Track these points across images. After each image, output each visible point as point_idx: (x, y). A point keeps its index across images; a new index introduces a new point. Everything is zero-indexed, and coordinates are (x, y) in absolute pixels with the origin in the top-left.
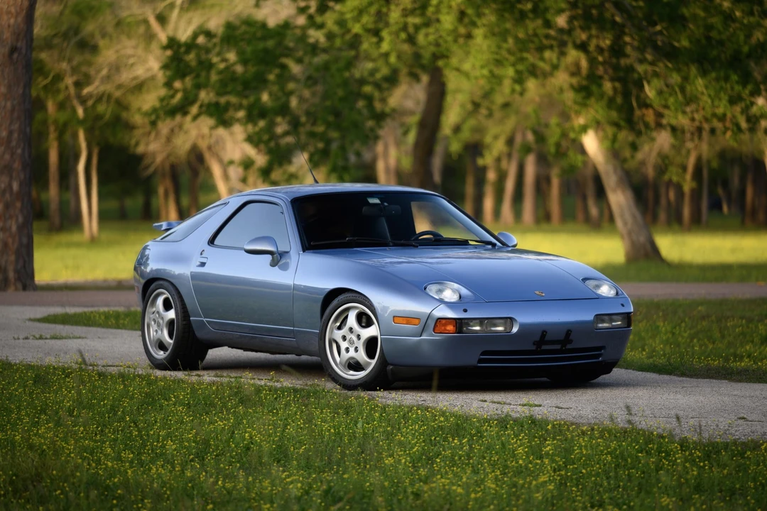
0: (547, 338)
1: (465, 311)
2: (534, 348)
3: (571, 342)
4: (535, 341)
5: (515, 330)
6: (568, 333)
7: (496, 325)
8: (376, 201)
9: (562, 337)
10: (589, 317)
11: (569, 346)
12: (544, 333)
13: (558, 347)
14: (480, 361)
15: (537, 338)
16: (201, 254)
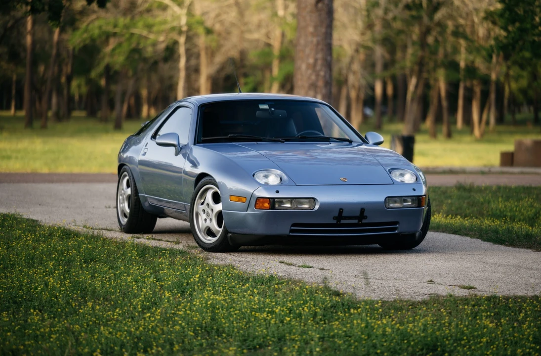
0: (344, 214)
1: (277, 192)
2: (335, 222)
3: (366, 218)
4: (334, 217)
5: (317, 207)
6: (362, 210)
7: (302, 204)
8: (266, 107)
9: (358, 214)
10: (381, 199)
11: (364, 221)
12: (341, 211)
13: (356, 221)
14: (292, 231)
15: (336, 214)
16: (146, 146)
